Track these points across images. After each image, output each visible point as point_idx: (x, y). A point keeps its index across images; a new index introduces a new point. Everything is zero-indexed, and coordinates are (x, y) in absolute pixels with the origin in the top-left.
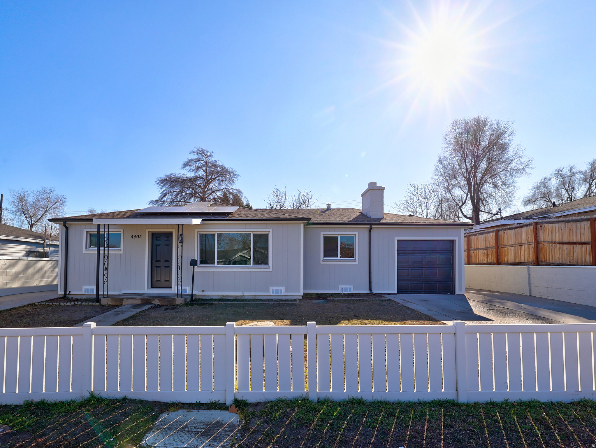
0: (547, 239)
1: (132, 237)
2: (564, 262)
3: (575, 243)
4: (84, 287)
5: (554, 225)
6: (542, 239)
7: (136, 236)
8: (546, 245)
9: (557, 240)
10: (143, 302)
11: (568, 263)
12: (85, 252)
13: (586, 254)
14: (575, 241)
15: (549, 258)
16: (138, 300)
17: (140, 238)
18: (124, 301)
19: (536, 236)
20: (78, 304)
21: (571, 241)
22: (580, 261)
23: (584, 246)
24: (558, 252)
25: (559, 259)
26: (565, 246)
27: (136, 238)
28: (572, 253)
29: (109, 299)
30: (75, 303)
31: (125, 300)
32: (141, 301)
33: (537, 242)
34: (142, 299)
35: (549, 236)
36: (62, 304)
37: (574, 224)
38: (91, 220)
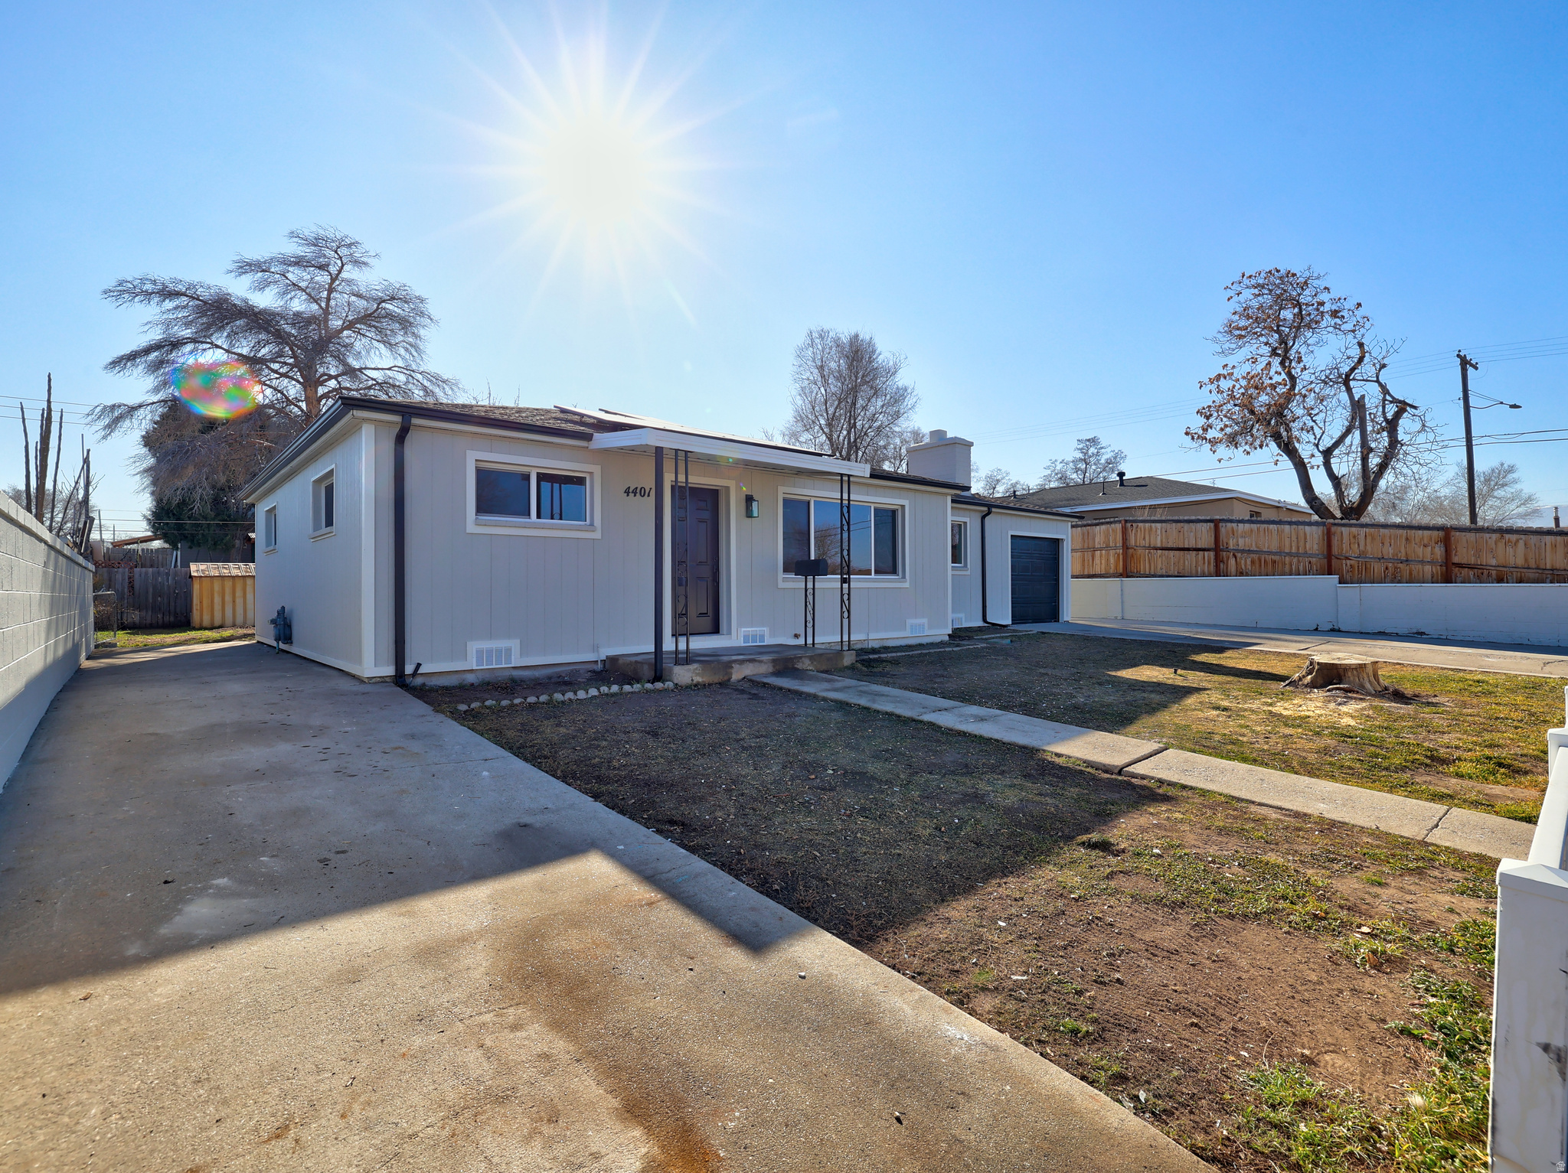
0: (1143, 543)
1: (627, 492)
2: (1170, 573)
3: (1188, 549)
4: (473, 647)
5: (1153, 525)
6: (1132, 542)
7: (638, 491)
8: (1140, 551)
9: (1159, 545)
10: (777, 667)
11: (1176, 574)
12: (471, 527)
13: (1204, 563)
14: (1186, 546)
15: (1145, 567)
16: (765, 663)
17: (649, 496)
18: (733, 671)
19: (1125, 539)
20: (611, 691)
21: (1181, 546)
22: (1194, 572)
23: (1201, 553)
24: (1160, 560)
25: (1161, 569)
26: (1172, 553)
27: (638, 495)
28: (1182, 562)
29: (696, 669)
30: (602, 689)
31: (736, 666)
32: (774, 667)
33: (1126, 546)
34: (774, 661)
35: (1144, 538)
36: (558, 696)
37: (1186, 526)
38: (588, 438)
